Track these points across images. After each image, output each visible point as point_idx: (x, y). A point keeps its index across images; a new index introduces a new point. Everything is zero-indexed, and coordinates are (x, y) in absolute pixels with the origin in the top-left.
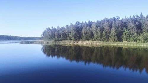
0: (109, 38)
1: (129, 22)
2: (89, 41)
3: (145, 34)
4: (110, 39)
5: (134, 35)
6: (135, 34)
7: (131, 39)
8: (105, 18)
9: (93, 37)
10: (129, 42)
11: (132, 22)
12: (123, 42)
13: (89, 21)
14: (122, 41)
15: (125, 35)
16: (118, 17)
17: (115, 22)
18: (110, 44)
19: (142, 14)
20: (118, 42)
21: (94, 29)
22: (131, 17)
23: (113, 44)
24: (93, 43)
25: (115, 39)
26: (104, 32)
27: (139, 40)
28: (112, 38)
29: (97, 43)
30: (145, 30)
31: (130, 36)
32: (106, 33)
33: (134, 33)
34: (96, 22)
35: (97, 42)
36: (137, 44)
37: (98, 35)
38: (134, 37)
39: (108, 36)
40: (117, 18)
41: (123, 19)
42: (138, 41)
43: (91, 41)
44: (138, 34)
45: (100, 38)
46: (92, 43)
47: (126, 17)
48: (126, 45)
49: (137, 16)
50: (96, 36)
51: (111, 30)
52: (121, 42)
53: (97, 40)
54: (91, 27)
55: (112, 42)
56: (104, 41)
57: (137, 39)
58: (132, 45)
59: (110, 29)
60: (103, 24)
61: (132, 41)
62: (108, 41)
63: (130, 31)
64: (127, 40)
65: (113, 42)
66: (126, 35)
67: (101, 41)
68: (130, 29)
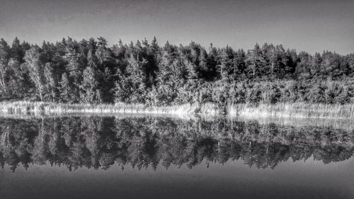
0: (78, 95)
1: (129, 56)
2: (21, 102)
3: (161, 87)
4: (82, 96)
5: (140, 88)
6: (142, 86)
7: (134, 98)
8: (67, 39)
9: (31, 90)
10: (129, 105)
11: (135, 57)
12: (116, 104)
13: (17, 41)
14: (113, 103)
15: (119, 88)
17: (93, 52)
18: (83, 111)
19: (155, 41)
20: (103, 105)
21: (32, 66)
22: (132, 43)
23: (91, 111)
24: (33, 108)
25: (94, 98)
26: (64, 77)
27: (150, 99)
28: (88, 93)
29: (47, 109)
30: (160, 78)
31: (132, 89)
32: (71, 80)
33: (139, 83)
34: (41, 46)
35: (46, 105)
36: (144, 109)
37: (47, 86)
38: (140, 93)
39: (78, 88)
40: (98, 41)
41: (115, 47)
42: (148, 101)
43: (25, 102)
44: (148, 85)
45: (54, 94)
46: (28, 109)
47: (120, 42)
48: (122, 111)
49: (146, 43)
50: (40, 87)
51: (85, 72)
52: (110, 105)
53: (45, 100)
54: (22, 61)
55: (89, 105)
56: (65, 102)
57: (145, 96)
58: (135, 112)
59: (82, 71)
60: (63, 54)
61: (135, 102)
62: (76, 102)
63: (129, 78)
64: (123, 100)
65: (91, 103)
66: (121, 87)
67: (57, 101)
68: (130, 74)
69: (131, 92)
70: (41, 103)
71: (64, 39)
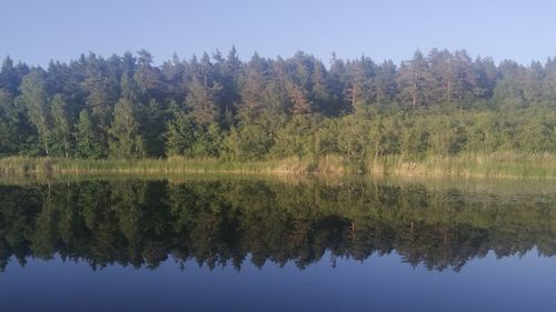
0: (108, 146)
1: (190, 79)
2: (14, 158)
3: (246, 129)
4: (113, 146)
5: (210, 132)
6: (213, 128)
7: (199, 148)
8: (87, 55)
9: (31, 138)
10: (191, 161)
11: (201, 79)
12: (170, 159)
14: (165, 157)
15: (174, 132)
16: (146, 57)
17: (131, 75)
18: (114, 170)
19: (234, 51)
20: (149, 161)
21: (33, 99)
22: (195, 58)
23: (127, 171)
24: (34, 168)
25: (133, 150)
26: (83, 116)
27: (227, 150)
28: (122, 141)
29: (55, 168)
30: (244, 114)
31: (196, 134)
32: (95, 121)
33: (209, 124)
34: (46, 68)
35: (55, 162)
36: (217, 167)
37: (56, 131)
38: (210, 140)
39: (105, 134)
40: (138, 56)
41: (166, 65)
42: (223, 152)
43: (21, 158)
44: (224, 127)
45: (67, 145)
46: (26, 168)
47: (175, 57)
48: (179, 170)
49: (218, 57)
50: (45, 134)
51: (117, 108)
52: (160, 159)
53: (54, 153)
54: (16, 93)
55: (124, 161)
56: (85, 156)
57: (218, 145)
58: (201, 171)
59: (112, 105)
60: (82, 79)
61: (202, 155)
62: (104, 156)
63: (191, 114)
64: (181, 152)
65: (128, 158)
66: (178, 130)
67: (72, 154)
68: (191, 109)
69: (195, 139)
70: (47, 159)
71: (83, 55)
